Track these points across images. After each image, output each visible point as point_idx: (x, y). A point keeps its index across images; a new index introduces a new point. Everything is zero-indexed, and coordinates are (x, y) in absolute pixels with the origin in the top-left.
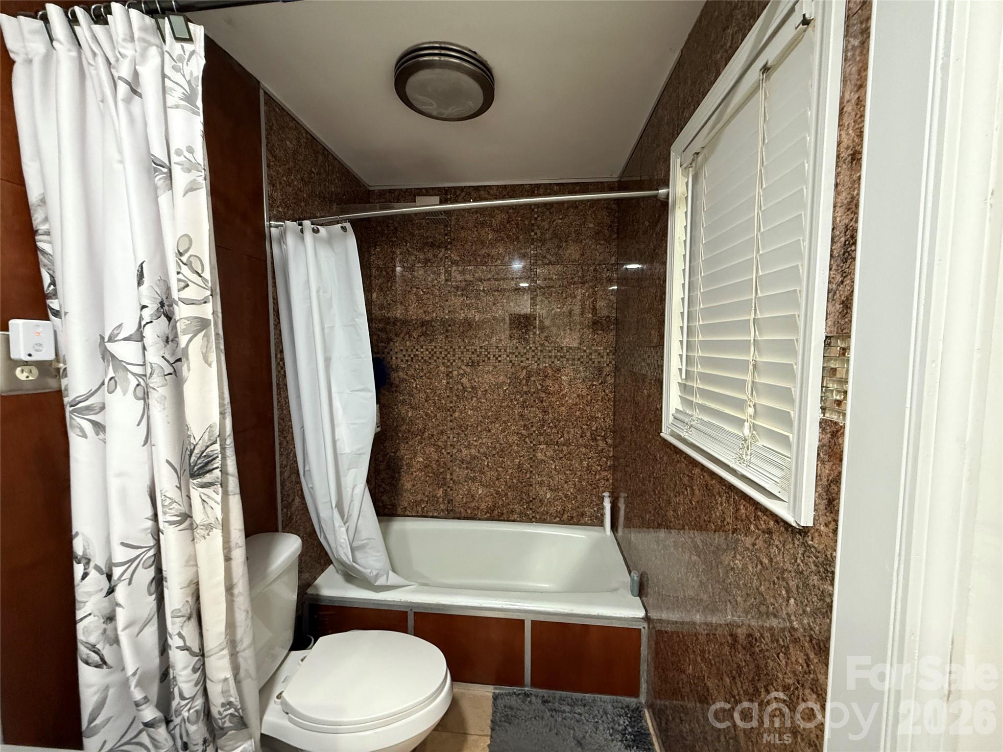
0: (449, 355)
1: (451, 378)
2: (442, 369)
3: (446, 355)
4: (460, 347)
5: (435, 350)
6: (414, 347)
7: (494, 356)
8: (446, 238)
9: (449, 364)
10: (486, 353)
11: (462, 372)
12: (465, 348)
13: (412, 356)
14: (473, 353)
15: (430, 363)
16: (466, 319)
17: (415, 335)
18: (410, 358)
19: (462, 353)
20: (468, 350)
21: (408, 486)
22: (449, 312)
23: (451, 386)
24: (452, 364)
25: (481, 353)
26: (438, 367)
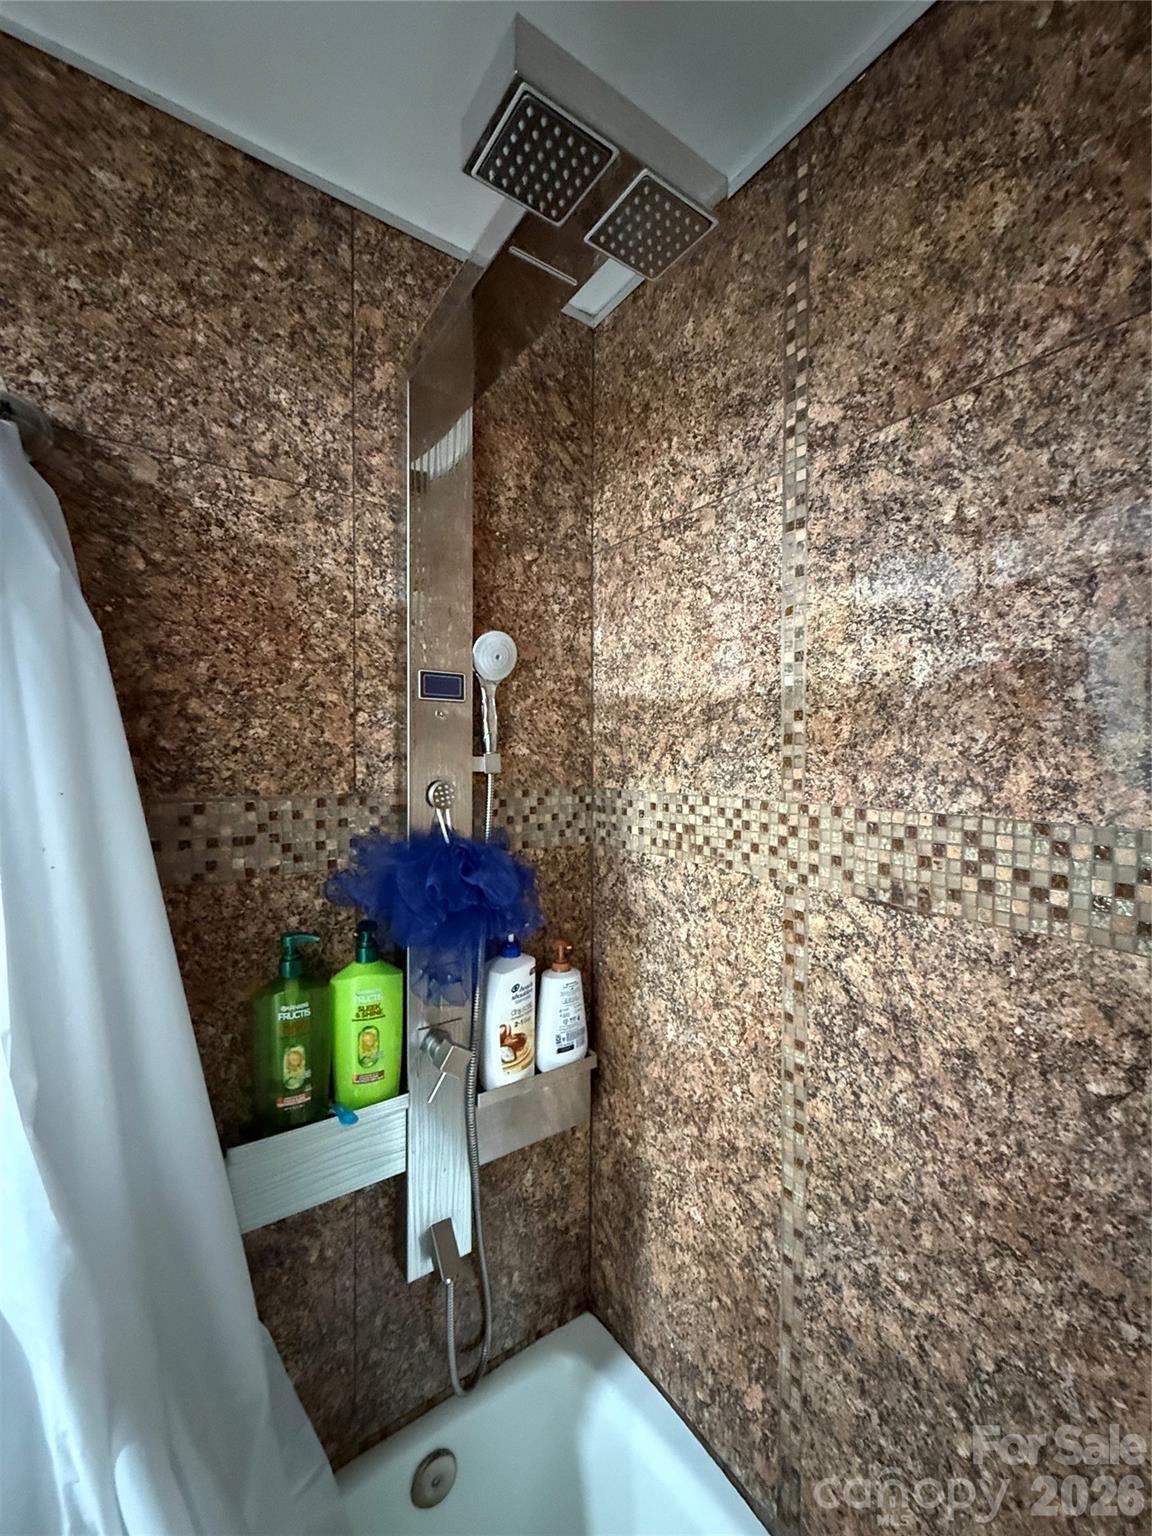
0: (792, 842)
1: (800, 940)
2: (768, 892)
3: (783, 841)
4: (837, 811)
5: (745, 816)
6: (686, 798)
7: (1021, 876)
8: (791, 349)
9: (792, 879)
10: (972, 855)
11: (843, 924)
12: (861, 814)
13: (679, 829)
14: (898, 845)
15: (730, 864)
16: (866, 682)
17: (688, 753)
18: (673, 836)
19: (849, 838)
20: (874, 829)
21: (662, 1281)
22: (799, 657)
23: (800, 977)
24: (804, 879)
25: (940, 849)
26: (754, 883)
